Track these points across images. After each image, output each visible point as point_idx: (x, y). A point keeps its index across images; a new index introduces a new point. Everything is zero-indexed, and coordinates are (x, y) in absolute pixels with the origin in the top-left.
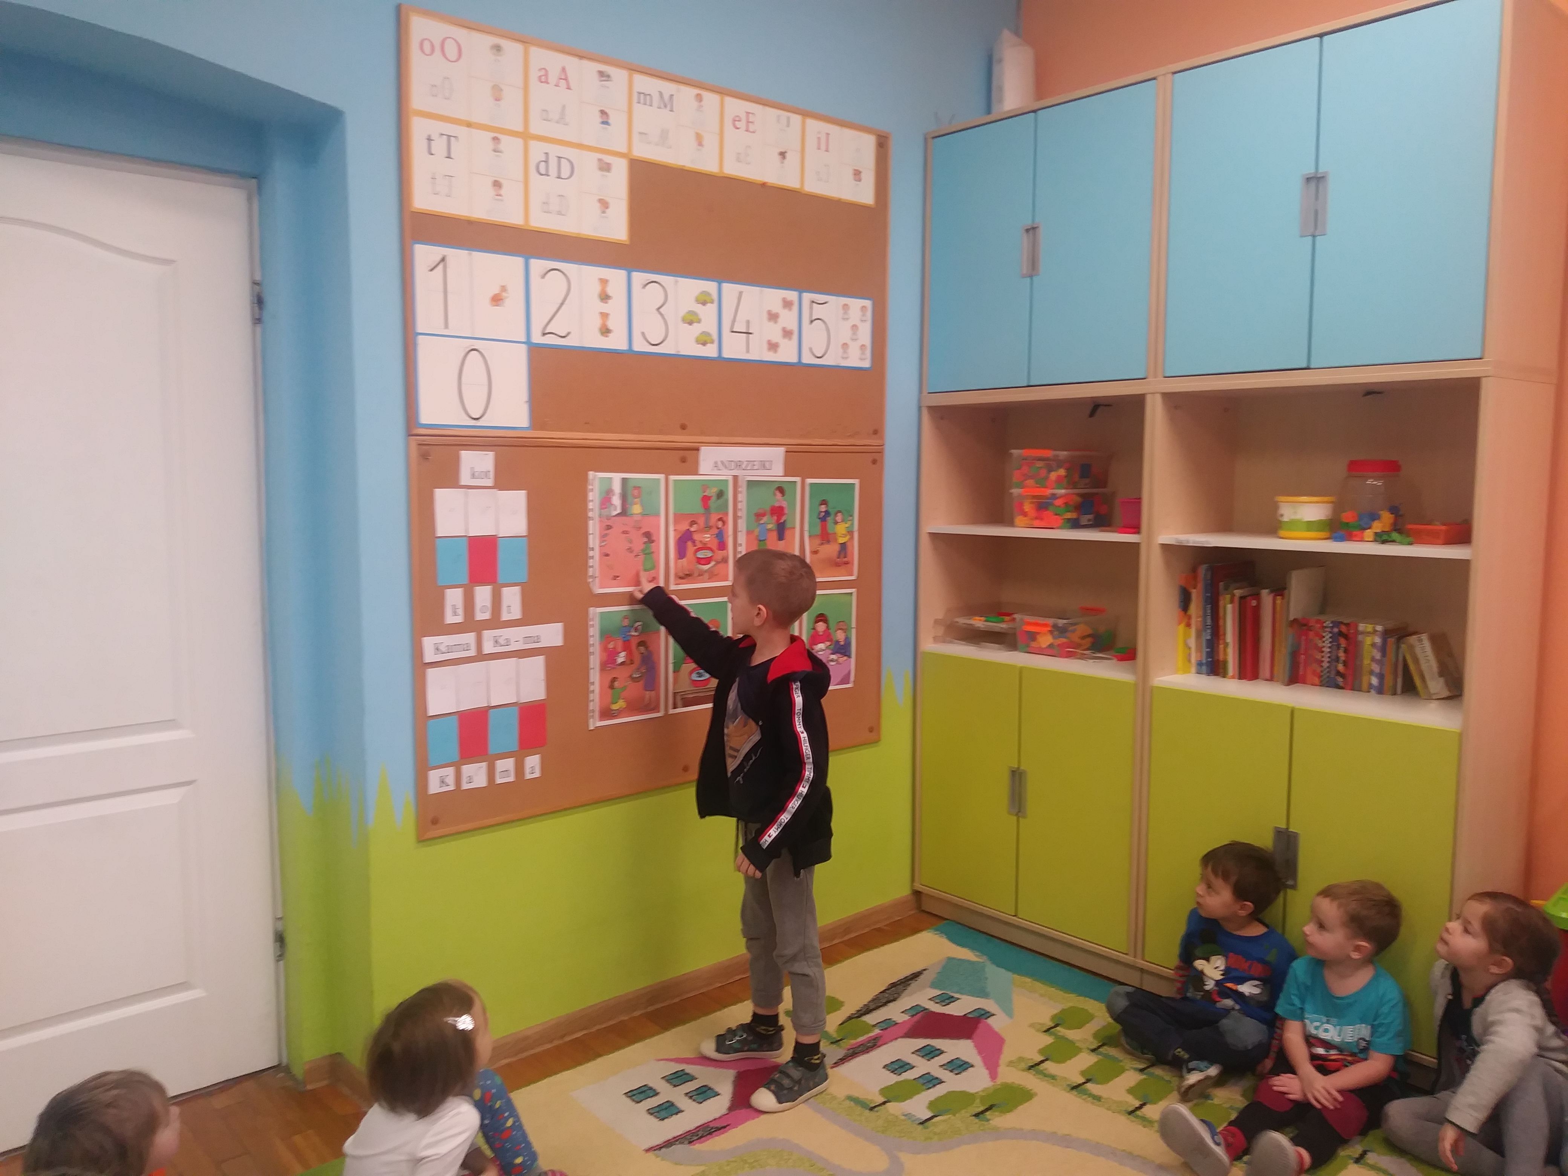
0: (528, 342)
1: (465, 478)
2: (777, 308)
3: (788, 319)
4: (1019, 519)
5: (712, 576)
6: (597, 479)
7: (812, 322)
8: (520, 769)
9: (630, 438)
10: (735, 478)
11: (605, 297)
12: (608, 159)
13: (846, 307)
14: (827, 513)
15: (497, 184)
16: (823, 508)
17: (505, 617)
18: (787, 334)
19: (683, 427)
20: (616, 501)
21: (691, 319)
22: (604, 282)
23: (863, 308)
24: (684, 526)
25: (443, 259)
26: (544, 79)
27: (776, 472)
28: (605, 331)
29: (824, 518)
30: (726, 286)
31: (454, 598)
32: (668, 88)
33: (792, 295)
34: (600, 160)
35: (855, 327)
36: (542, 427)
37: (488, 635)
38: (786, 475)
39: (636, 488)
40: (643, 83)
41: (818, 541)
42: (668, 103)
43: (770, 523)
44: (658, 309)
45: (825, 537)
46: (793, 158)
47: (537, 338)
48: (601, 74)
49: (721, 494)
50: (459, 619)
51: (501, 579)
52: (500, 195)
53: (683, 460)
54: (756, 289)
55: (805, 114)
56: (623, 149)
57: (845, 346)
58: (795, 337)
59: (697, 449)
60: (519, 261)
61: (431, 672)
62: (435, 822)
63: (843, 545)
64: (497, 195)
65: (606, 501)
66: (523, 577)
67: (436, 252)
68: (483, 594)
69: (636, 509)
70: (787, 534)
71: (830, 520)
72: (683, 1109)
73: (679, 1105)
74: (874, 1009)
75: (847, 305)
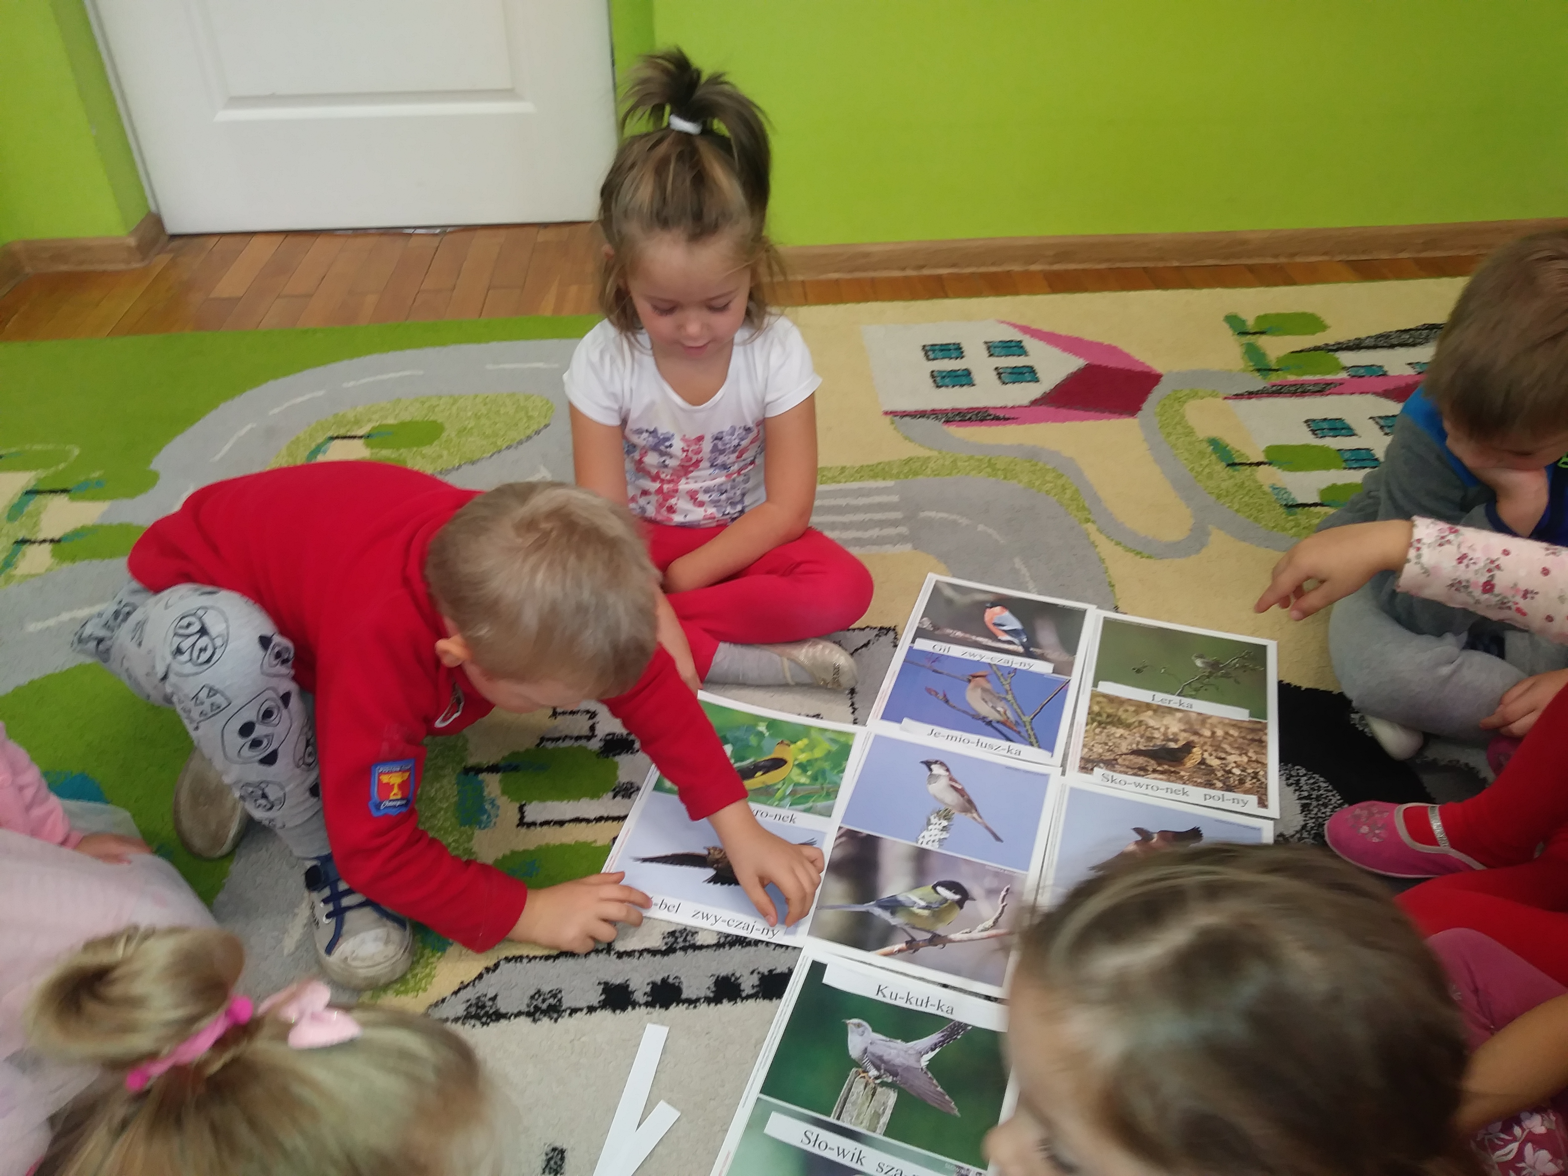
72: (975, 382)
73: (976, 377)
74: (1368, 348)
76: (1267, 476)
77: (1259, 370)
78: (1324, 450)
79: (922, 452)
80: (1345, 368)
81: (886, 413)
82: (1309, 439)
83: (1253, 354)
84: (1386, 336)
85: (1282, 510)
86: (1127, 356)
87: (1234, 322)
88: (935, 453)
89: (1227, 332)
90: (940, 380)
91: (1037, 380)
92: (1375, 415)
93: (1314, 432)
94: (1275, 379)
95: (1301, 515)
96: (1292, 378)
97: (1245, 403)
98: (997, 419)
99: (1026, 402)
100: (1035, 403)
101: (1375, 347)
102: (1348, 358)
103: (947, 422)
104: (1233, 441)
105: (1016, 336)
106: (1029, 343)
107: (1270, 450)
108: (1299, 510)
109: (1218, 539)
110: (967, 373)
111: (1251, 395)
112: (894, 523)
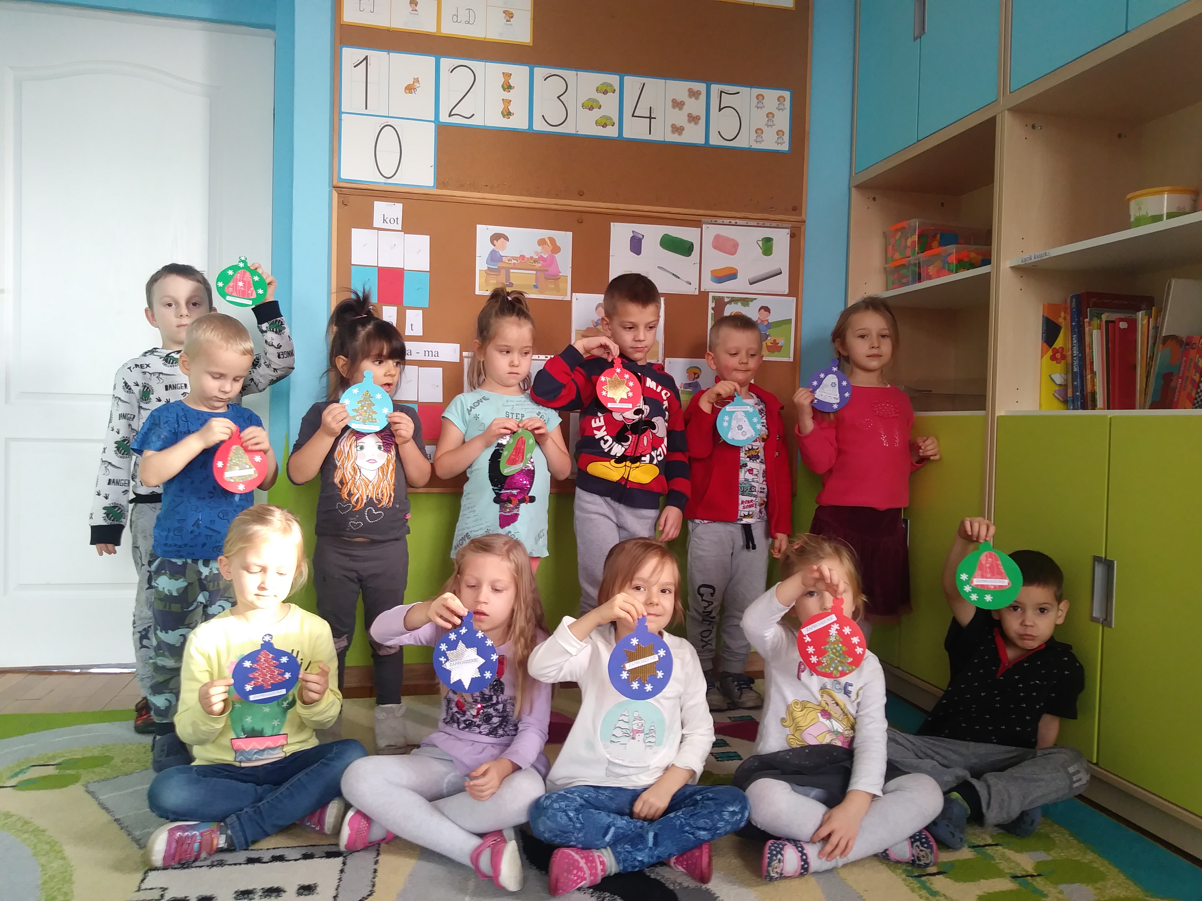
0: (436, 120)
1: (377, 222)
2: (682, 95)
7: (720, 110)
9: (527, 200)
11: (507, 87)
13: (760, 97)
17: (410, 332)
19: (581, 193)
21: (591, 105)
22: (507, 76)
23: (780, 99)
25: (366, 58)
28: (507, 114)
30: (628, 79)
33: (700, 87)
35: (770, 115)
36: (446, 187)
44: (558, 97)
47: (444, 118)
51: (406, 302)
53: (581, 222)
54: (661, 82)
57: (759, 131)
58: (703, 122)
60: (431, 60)
66: (426, 305)
67: (360, 53)
68: (391, 313)
75: (761, 95)
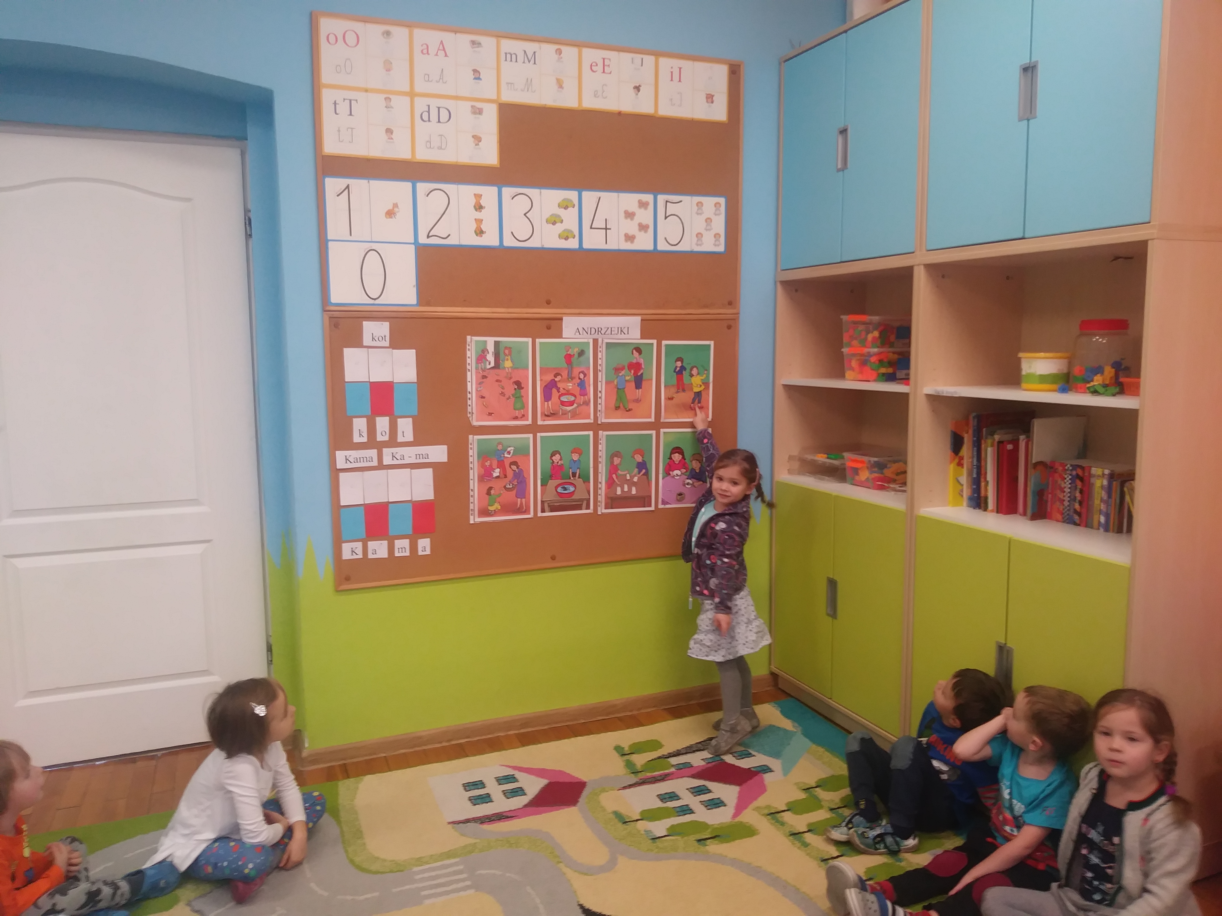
0: (416, 242)
1: (367, 340)
2: (633, 207)
3: (645, 216)
4: (848, 374)
5: (574, 416)
6: (473, 342)
7: (666, 218)
8: (414, 547)
9: (501, 312)
10: (595, 341)
11: (479, 207)
12: (479, 105)
13: (700, 204)
14: (683, 368)
15: (389, 131)
16: (679, 364)
17: (400, 439)
18: (643, 228)
19: (548, 302)
20: (490, 357)
21: (554, 220)
22: (478, 196)
23: (717, 205)
24: (549, 377)
25: (348, 187)
26: (426, 51)
27: (634, 336)
28: (480, 232)
29: (680, 372)
30: (585, 194)
31: (360, 425)
32: (531, 47)
33: (648, 198)
34: (472, 106)
35: (708, 220)
36: (428, 304)
37: (387, 452)
38: (642, 337)
39: (506, 348)
40: (508, 45)
41: (674, 390)
42: (531, 59)
43: (629, 376)
44: (525, 215)
45: (681, 386)
46: (647, 91)
47: (423, 240)
48: (473, 43)
49: (581, 353)
50: (364, 439)
51: (397, 412)
52: (392, 139)
53: (549, 328)
54: (614, 195)
55: (658, 54)
56: (494, 97)
57: (699, 235)
58: (651, 230)
59: (561, 319)
60: (408, 185)
61: (342, 475)
62: (348, 579)
63: (698, 394)
64: (389, 139)
65: (481, 357)
66: (415, 412)
67: (342, 182)
68: (382, 423)
69: (508, 364)
70: (644, 384)
71: (686, 374)
72: (493, 800)
73: (493, 797)
74: (683, 754)
75: (701, 203)
76: (642, 825)
77: (633, 773)
78: (667, 808)
79: (471, 841)
80: (673, 766)
81: (449, 823)
82: (659, 804)
83: (630, 765)
84: (690, 747)
85: (651, 841)
86: (569, 775)
87: (618, 749)
88: (478, 841)
89: (616, 755)
90: (476, 801)
91: (525, 794)
92: (689, 787)
93: (662, 800)
94: (642, 776)
95: (658, 842)
96: (649, 774)
97: (628, 790)
98: (508, 817)
99: (521, 806)
100: (526, 806)
101: (686, 753)
102: (674, 761)
103: (482, 823)
104: (623, 811)
105: (510, 772)
106: (518, 774)
107: (643, 813)
108: (657, 840)
109: (622, 861)
110: (488, 795)
111: (630, 786)
112: (463, 880)
